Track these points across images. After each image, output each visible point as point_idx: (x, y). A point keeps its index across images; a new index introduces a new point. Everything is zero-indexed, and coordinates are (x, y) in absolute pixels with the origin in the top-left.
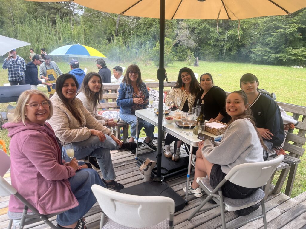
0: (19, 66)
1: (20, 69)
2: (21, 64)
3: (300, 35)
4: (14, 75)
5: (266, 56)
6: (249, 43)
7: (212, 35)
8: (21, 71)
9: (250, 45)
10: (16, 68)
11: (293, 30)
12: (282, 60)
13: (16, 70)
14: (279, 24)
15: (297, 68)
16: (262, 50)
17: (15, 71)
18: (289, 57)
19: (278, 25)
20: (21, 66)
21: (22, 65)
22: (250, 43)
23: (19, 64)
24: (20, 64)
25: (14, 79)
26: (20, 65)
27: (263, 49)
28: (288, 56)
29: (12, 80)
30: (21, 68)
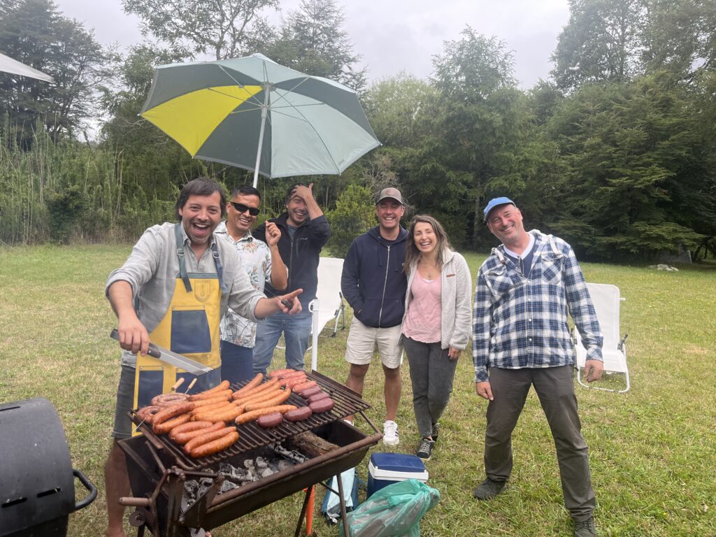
0: (544, 282)
1: (545, 298)
2: (554, 269)
3: (665, 194)
4: (514, 336)
5: (585, 240)
6: (539, 211)
7: (451, 187)
8: (553, 307)
9: (541, 213)
10: (529, 293)
11: (654, 180)
12: (627, 251)
13: (529, 303)
14: (614, 166)
15: (665, 270)
16: (575, 227)
17: (522, 311)
18: (646, 243)
19: (612, 169)
20: (553, 282)
21: (559, 276)
22: (541, 210)
23: (543, 269)
24: (549, 270)
25: (515, 353)
26: (549, 275)
27: (577, 224)
28: (640, 241)
29: (504, 359)
30: (552, 290)
